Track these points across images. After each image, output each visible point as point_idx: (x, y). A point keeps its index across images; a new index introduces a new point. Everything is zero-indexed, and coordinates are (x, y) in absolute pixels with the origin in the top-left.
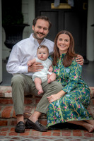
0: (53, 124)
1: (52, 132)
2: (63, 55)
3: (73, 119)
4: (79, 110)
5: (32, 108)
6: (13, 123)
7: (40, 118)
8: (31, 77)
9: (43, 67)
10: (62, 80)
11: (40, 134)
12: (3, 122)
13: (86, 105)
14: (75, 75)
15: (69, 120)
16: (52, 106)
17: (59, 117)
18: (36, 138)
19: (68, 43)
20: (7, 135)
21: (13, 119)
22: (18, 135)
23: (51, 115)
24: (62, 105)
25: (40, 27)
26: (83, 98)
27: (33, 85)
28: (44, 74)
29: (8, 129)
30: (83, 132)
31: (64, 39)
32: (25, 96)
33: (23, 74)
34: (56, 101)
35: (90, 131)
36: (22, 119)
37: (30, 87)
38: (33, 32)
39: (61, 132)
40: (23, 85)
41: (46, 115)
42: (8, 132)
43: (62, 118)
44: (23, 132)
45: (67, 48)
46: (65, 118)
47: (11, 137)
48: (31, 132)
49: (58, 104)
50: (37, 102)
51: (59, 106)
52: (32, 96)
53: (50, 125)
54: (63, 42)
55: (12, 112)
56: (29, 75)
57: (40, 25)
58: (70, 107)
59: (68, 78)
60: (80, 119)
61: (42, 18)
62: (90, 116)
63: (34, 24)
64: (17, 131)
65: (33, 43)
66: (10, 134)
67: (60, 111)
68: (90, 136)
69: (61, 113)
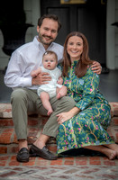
0: (64, 150)
1: (64, 160)
2: (75, 63)
3: (89, 144)
4: (96, 132)
5: (38, 130)
6: (14, 150)
7: (47, 143)
8: (35, 92)
9: (50, 78)
10: (75, 94)
11: (48, 163)
12: (2, 148)
13: (105, 126)
14: (91, 87)
15: (84, 145)
16: (62, 128)
17: (72, 141)
18: (43, 168)
20: (7, 166)
21: (14, 145)
22: (21, 166)
23: (62, 139)
24: (76, 126)
25: (47, 29)
26: (102, 117)
27: (38, 102)
28: (52, 87)
29: (8, 158)
30: (102, 160)
31: (76, 43)
32: (29, 116)
33: (26, 88)
34: (68, 121)
35: (111, 157)
36: (25, 145)
37: (35, 104)
38: (38, 34)
39: (75, 160)
40: (26, 102)
41: (55, 139)
42: (8, 161)
43: (76, 143)
44: (27, 161)
46: (79, 143)
47: (12, 167)
48: (37, 161)
49: (70, 125)
50: (44, 122)
51: (72, 128)
52: (37, 115)
55: (12, 136)
57: (48, 26)
58: (85, 128)
59: (82, 92)
60: (98, 143)
62: (111, 139)
64: (20, 160)
65: (37, 49)
66: (11, 164)
68: (111, 164)
69: (74, 136)
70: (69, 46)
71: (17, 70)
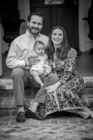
1: (50, 120)
2: (58, 49)
4: (74, 99)
5: (32, 98)
6: (14, 114)
7: (38, 108)
8: (29, 70)
11: (39, 123)
12: (5, 112)
13: (80, 94)
14: (69, 67)
15: (65, 109)
16: (49, 97)
17: (56, 106)
18: (36, 127)
19: (61, 37)
20: (9, 125)
21: (14, 110)
22: (20, 125)
24: (59, 95)
25: (35, 23)
26: (78, 88)
28: (40, 67)
29: (9, 119)
30: (78, 119)
32: (25, 88)
34: (53, 92)
39: (58, 120)
41: (44, 105)
42: (10, 122)
43: (59, 108)
45: (60, 41)
46: (61, 107)
47: (13, 126)
48: (31, 121)
49: (55, 94)
50: (36, 93)
51: (56, 97)
53: (47, 114)
54: (57, 36)
55: (12, 103)
56: (27, 68)
58: (65, 97)
59: (63, 70)
60: (75, 107)
61: (36, 14)
63: (29, 20)
66: (12, 124)
67: (56, 100)
70: (53, 36)
71: (15, 55)
